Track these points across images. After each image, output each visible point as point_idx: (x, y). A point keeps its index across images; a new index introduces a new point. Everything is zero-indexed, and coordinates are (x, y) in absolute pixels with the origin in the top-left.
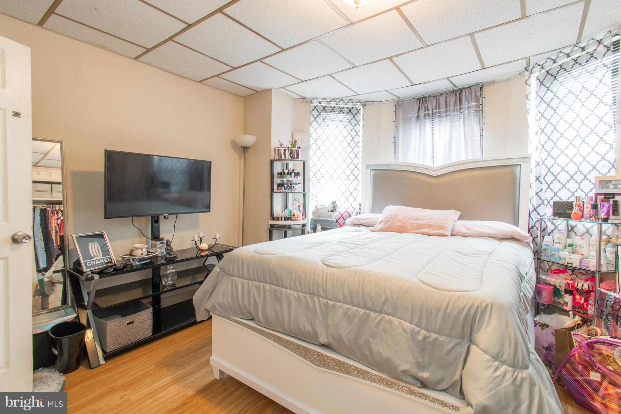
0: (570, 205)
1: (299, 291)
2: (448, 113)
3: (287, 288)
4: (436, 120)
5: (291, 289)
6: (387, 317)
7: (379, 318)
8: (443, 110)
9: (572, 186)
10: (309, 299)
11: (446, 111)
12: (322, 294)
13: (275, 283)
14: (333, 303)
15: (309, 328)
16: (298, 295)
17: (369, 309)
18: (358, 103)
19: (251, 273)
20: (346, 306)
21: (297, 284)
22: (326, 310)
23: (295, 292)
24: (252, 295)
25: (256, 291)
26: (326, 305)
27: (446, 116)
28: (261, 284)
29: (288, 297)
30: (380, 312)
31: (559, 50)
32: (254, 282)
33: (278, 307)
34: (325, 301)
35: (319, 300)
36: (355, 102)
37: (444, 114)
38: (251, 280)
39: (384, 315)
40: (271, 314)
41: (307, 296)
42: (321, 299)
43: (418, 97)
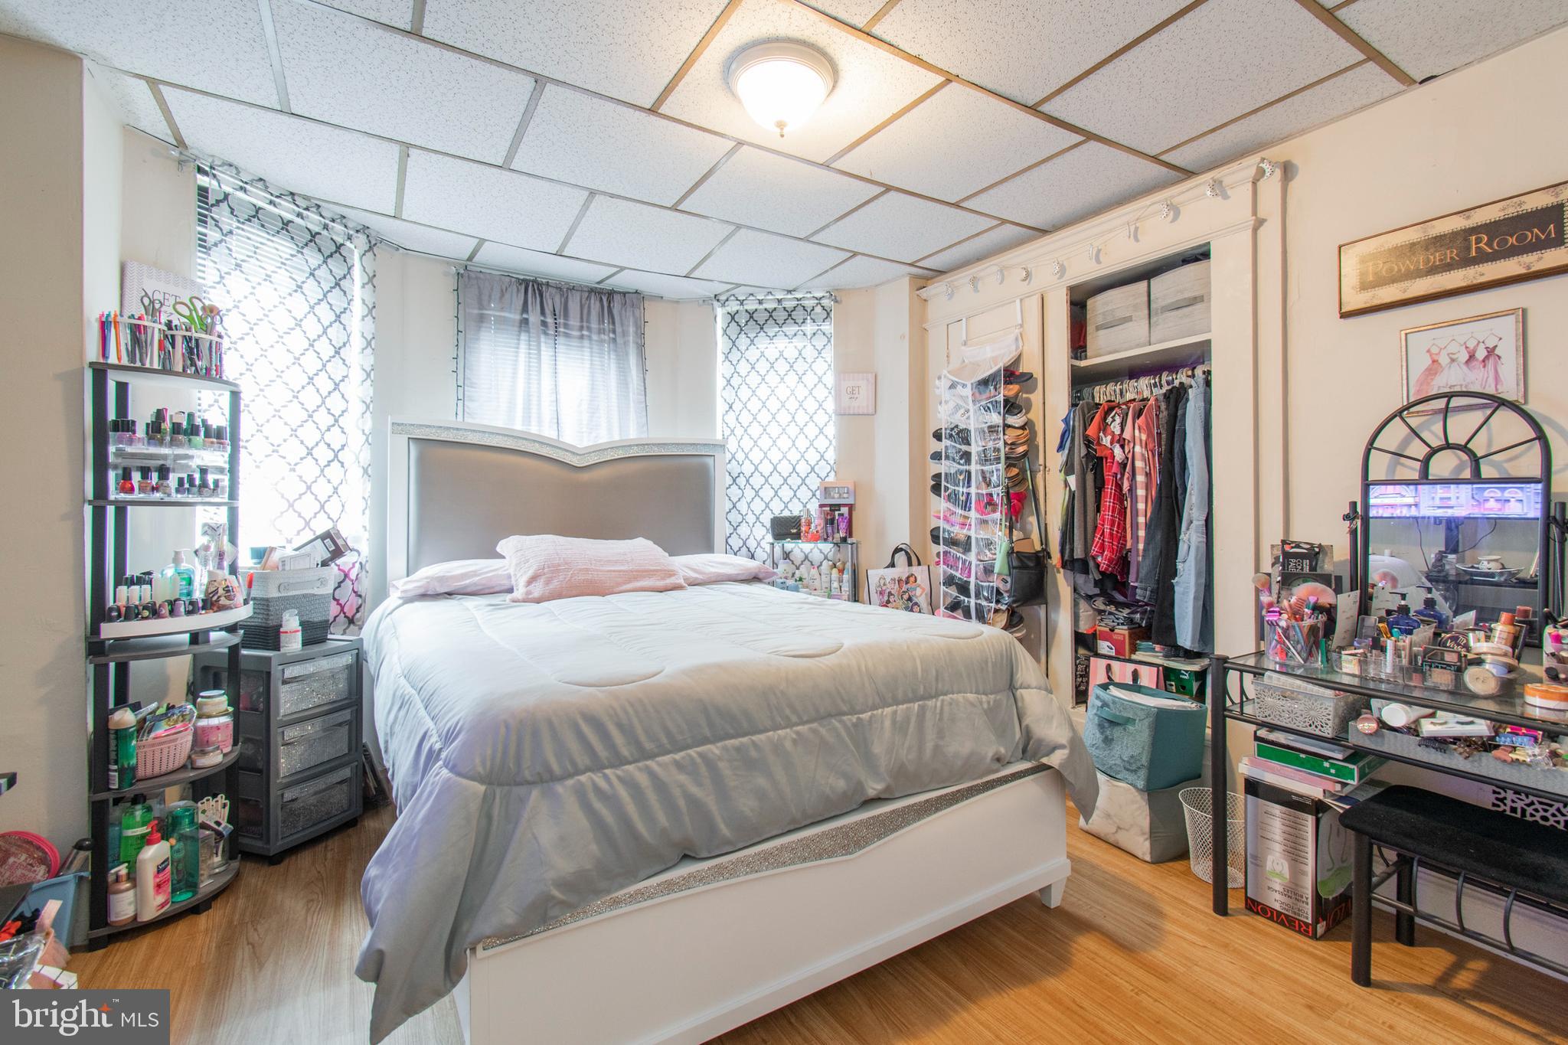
0: (795, 522)
1: (797, 724)
2: (585, 333)
3: (767, 730)
4: (561, 340)
5: (776, 728)
6: (947, 698)
7: (939, 704)
8: (574, 321)
9: (786, 493)
10: (823, 731)
11: (581, 328)
12: (845, 709)
13: (732, 731)
14: (869, 713)
15: (841, 784)
16: (798, 733)
17: (923, 698)
18: (359, 235)
19: (643, 738)
20: (888, 710)
21: (788, 712)
22: (860, 736)
23: (788, 730)
24: (677, 792)
25: (682, 778)
26: (858, 724)
27: (582, 337)
28: (691, 752)
29: (777, 748)
30: (936, 696)
31: (769, 290)
32: (666, 758)
33: (761, 781)
34: (854, 718)
35: (841, 721)
36: (352, 229)
37: (576, 333)
38: (652, 756)
39: (941, 697)
40: (747, 805)
41: (815, 725)
42: (845, 718)
43: (522, 277)
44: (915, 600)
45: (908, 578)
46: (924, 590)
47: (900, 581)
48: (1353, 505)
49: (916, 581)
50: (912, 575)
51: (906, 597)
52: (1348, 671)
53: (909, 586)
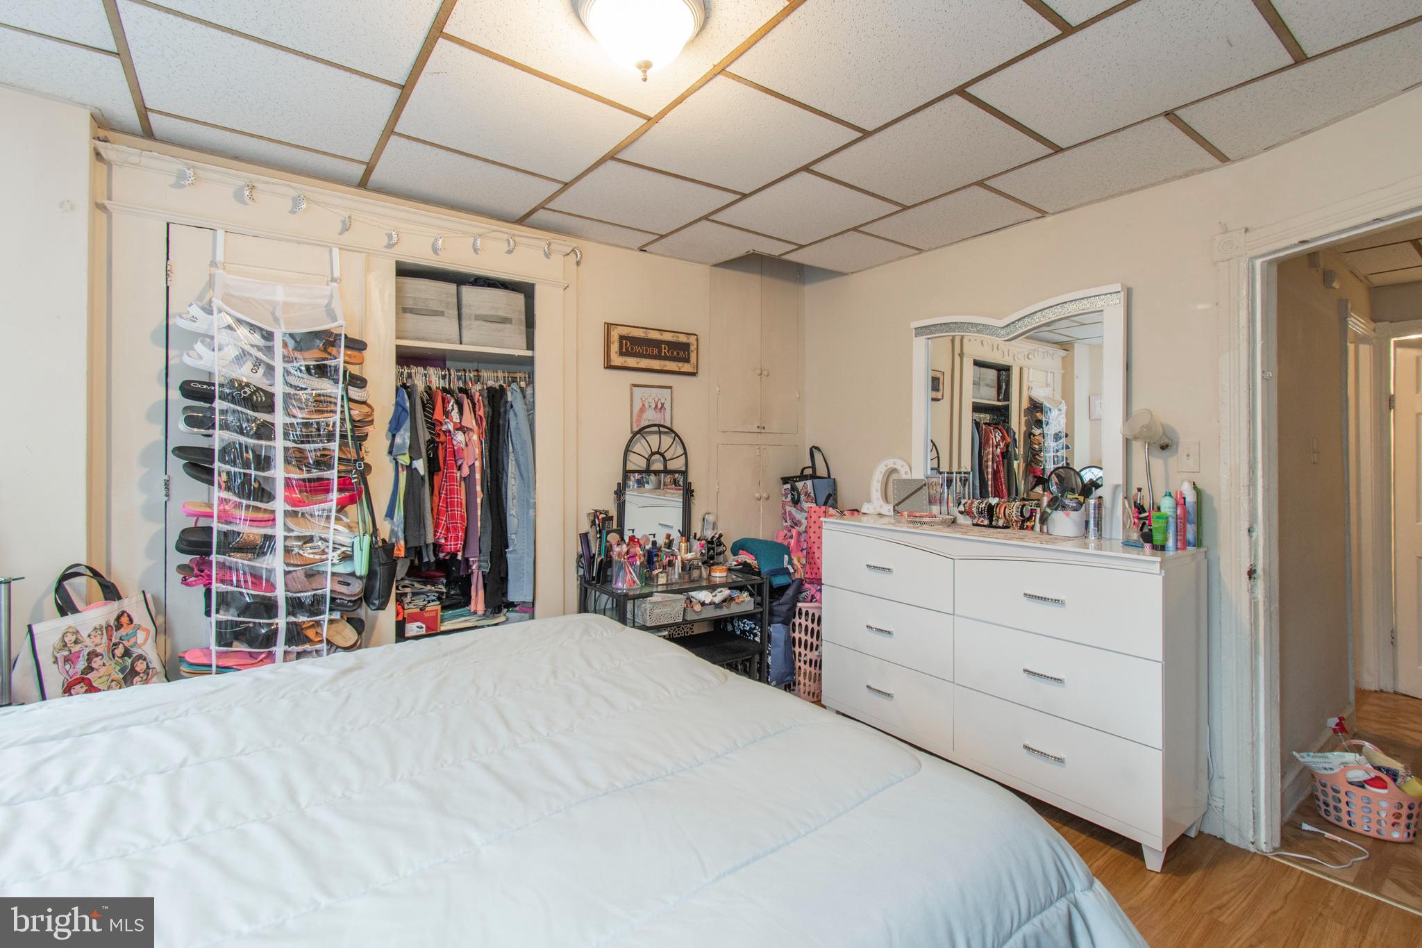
44: (137, 651)
45: (118, 618)
46: (147, 631)
47: (108, 627)
48: (619, 484)
49: (131, 621)
50: (123, 612)
51: (120, 651)
52: (661, 583)
53: (123, 632)
